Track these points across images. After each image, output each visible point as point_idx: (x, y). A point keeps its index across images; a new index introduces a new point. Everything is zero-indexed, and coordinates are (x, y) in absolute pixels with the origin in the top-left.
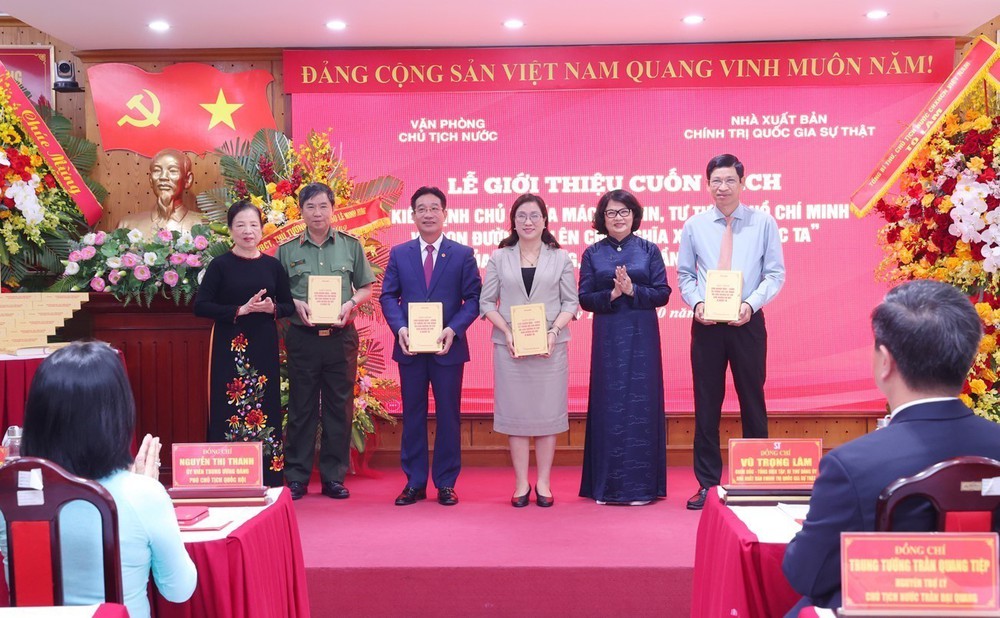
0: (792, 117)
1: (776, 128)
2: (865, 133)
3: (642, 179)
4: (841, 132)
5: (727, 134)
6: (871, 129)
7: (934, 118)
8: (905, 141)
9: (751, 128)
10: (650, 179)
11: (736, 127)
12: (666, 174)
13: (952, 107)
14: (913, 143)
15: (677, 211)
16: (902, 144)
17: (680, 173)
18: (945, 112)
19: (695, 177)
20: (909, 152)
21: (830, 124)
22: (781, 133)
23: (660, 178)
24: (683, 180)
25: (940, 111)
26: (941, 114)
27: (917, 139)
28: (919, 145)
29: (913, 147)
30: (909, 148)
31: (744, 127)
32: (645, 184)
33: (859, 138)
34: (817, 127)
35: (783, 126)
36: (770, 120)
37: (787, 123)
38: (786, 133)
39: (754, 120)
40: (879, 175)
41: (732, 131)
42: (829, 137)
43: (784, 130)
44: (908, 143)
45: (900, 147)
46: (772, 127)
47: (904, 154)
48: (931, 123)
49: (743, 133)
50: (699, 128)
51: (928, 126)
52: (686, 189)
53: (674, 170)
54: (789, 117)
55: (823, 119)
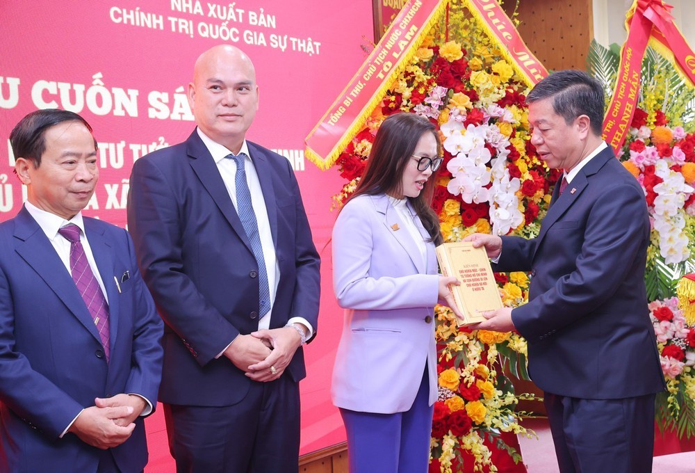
0: (241, 11)
1: (224, 24)
2: (312, 50)
3: (52, 87)
4: (289, 43)
5: (167, 24)
6: (317, 44)
7: (408, 37)
8: (375, 65)
9: (196, 19)
10: (65, 87)
11: (178, 14)
12: (88, 84)
13: (427, 27)
14: (386, 69)
15: (107, 151)
16: (373, 69)
17: (109, 84)
18: (421, 31)
19: (130, 92)
20: (380, 81)
21: (279, 31)
22: (230, 33)
23: (79, 88)
24: (113, 96)
25: (414, 28)
26: (416, 33)
27: (389, 64)
28: (393, 71)
29: (385, 74)
30: (381, 75)
31: (187, 16)
32: (57, 98)
33: (307, 54)
34: (267, 31)
35: (231, 24)
36: (216, 10)
37: (235, 20)
38: (235, 35)
39: (198, 9)
40: (342, 110)
41: (173, 20)
42: (279, 49)
43: (234, 29)
44: (379, 68)
45: (370, 72)
46: (219, 22)
47: (374, 83)
48: (406, 43)
49: (185, 26)
50: (130, 7)
51: (402, 48)
52: (119, 112)
53: (98, 75)
54: (237, 10)
55: (271, 22)
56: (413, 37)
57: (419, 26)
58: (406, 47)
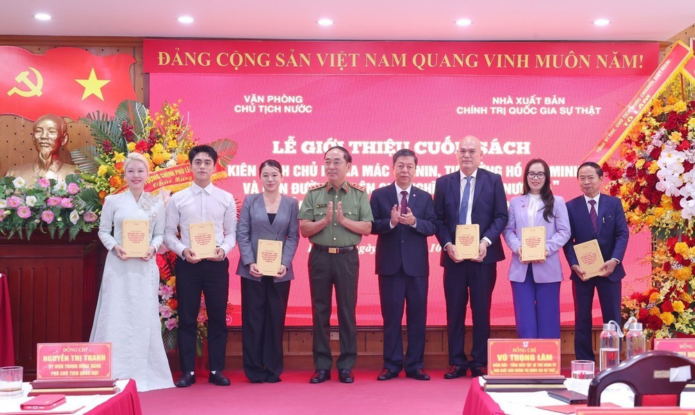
0: (539, 99)
1: (527, 107)
2: (594, 112)
3: (424, 144)
4: (575, 111)
5: (490, 111)
6: (598, 109)
7: (644, 101)
8: (623, 119)
9: (508, 106)
10: (430, 144)
11: (496, 105)
12: (443, 141)
13: (657, 94)
14: (629, 121)
16: (621, 121)
17: (453, 140)
18: (653, 98)
20: (625, 127)
21: (567, 105)
22: (530, 111)
23: (438, 144)
25: (648, 96)
26: (649, 99)
27: (631, 117)
28: (633, 122)
29: (629, 123)
30: (626, 124)
31: (503, 105)
32: (426, 148)
33: (589, 115)
34: (557, 107)
35: (532, 106)
36: (522, 100)
37: (535, 103)
38: (534, 111)
39: (510, 101)
40: (604, 144)
41: (493, 109)
42: (567, 114)
43: (532, 108)
44: (625, 120)
45: (619, 123)
46: (523, 106)
47: (622, 128)
48: (643, 105)
49: (501, 110)
50: (468, 105)
51: (640, 108)
53: (449, 137)
54: (537, 98)
55: (562, 100)
56: (647, 102)
57: (651, 96)
58: (642, 107)
